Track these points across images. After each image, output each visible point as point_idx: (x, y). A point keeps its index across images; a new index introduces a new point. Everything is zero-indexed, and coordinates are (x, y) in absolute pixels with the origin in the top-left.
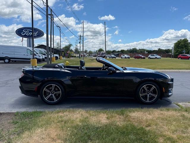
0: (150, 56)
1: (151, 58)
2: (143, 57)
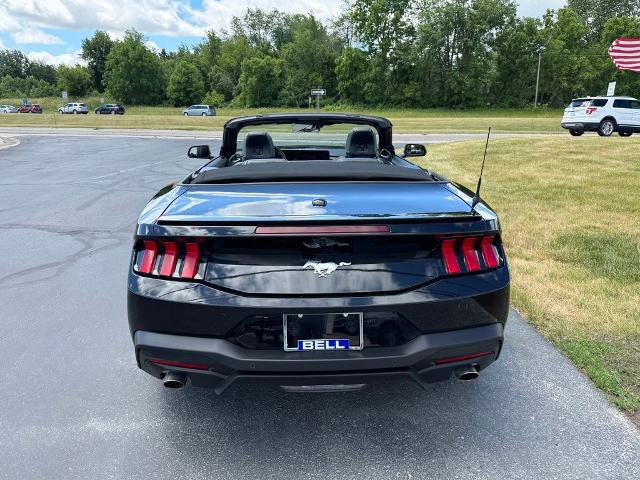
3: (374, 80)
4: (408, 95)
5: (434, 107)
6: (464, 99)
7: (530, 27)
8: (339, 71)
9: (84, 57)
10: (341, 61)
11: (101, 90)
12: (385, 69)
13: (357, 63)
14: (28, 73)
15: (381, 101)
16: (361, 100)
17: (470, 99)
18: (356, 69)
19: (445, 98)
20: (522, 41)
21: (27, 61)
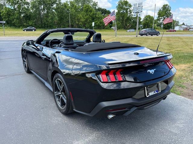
3: (17, 19)
4: (30, 24)
5: (40, 28)
6: (49, 26)
7: (65, 5)
8: (3, 15)
10: (3, 12)
12: (20, 15)
13: (9, 13)
15: (21, 26)
16: (13, 25)
17: (51, 26)
18: (9, 15)
19: (43, 26)
20: (64, 9)
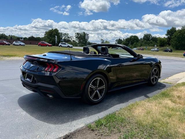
0: (14, 43)
1: (15, 45)
2: (7, 43)
9: (167, 35)
11: (169, 45)
14: (151, 40)
21: (152, 36)
